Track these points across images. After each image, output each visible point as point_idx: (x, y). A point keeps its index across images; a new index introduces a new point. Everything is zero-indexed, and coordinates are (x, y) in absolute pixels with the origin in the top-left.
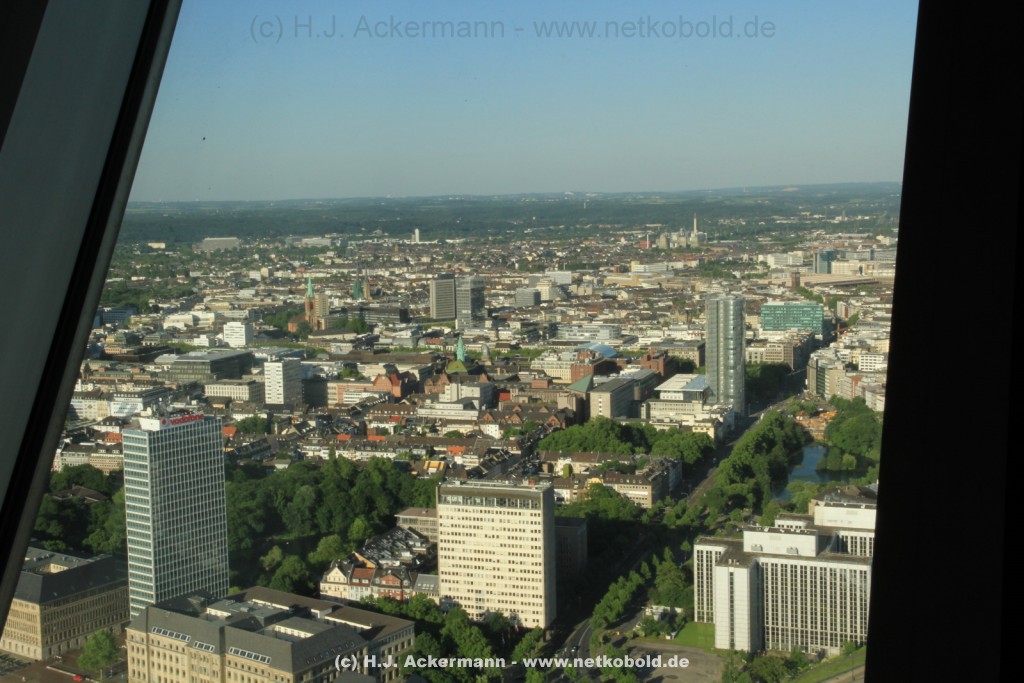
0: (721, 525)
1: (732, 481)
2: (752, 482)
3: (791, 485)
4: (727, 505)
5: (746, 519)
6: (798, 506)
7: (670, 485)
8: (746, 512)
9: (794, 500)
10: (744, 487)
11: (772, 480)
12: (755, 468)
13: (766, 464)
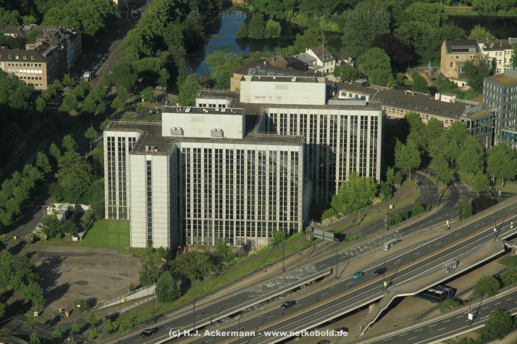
0: (130, 107)
1: (142, 55)
2: (164, 55)
3: (209, 58)
4: (137, 83)
5: (160, 99)
6: (218, 81)
7: (68, 61)
8: (159, 90)
9: (214, 75)
10: (155, 62)
11: (187, 52)
12: (167, 39)
13: (181, 33)
